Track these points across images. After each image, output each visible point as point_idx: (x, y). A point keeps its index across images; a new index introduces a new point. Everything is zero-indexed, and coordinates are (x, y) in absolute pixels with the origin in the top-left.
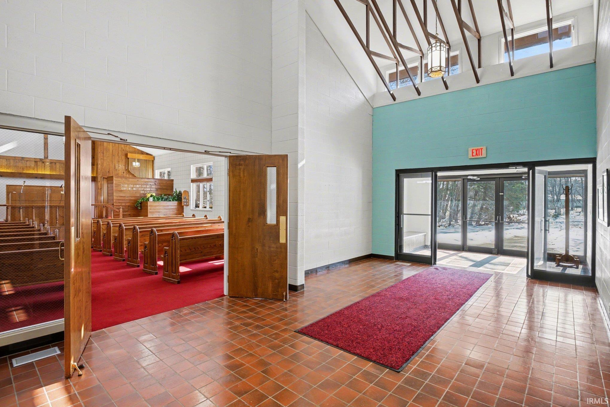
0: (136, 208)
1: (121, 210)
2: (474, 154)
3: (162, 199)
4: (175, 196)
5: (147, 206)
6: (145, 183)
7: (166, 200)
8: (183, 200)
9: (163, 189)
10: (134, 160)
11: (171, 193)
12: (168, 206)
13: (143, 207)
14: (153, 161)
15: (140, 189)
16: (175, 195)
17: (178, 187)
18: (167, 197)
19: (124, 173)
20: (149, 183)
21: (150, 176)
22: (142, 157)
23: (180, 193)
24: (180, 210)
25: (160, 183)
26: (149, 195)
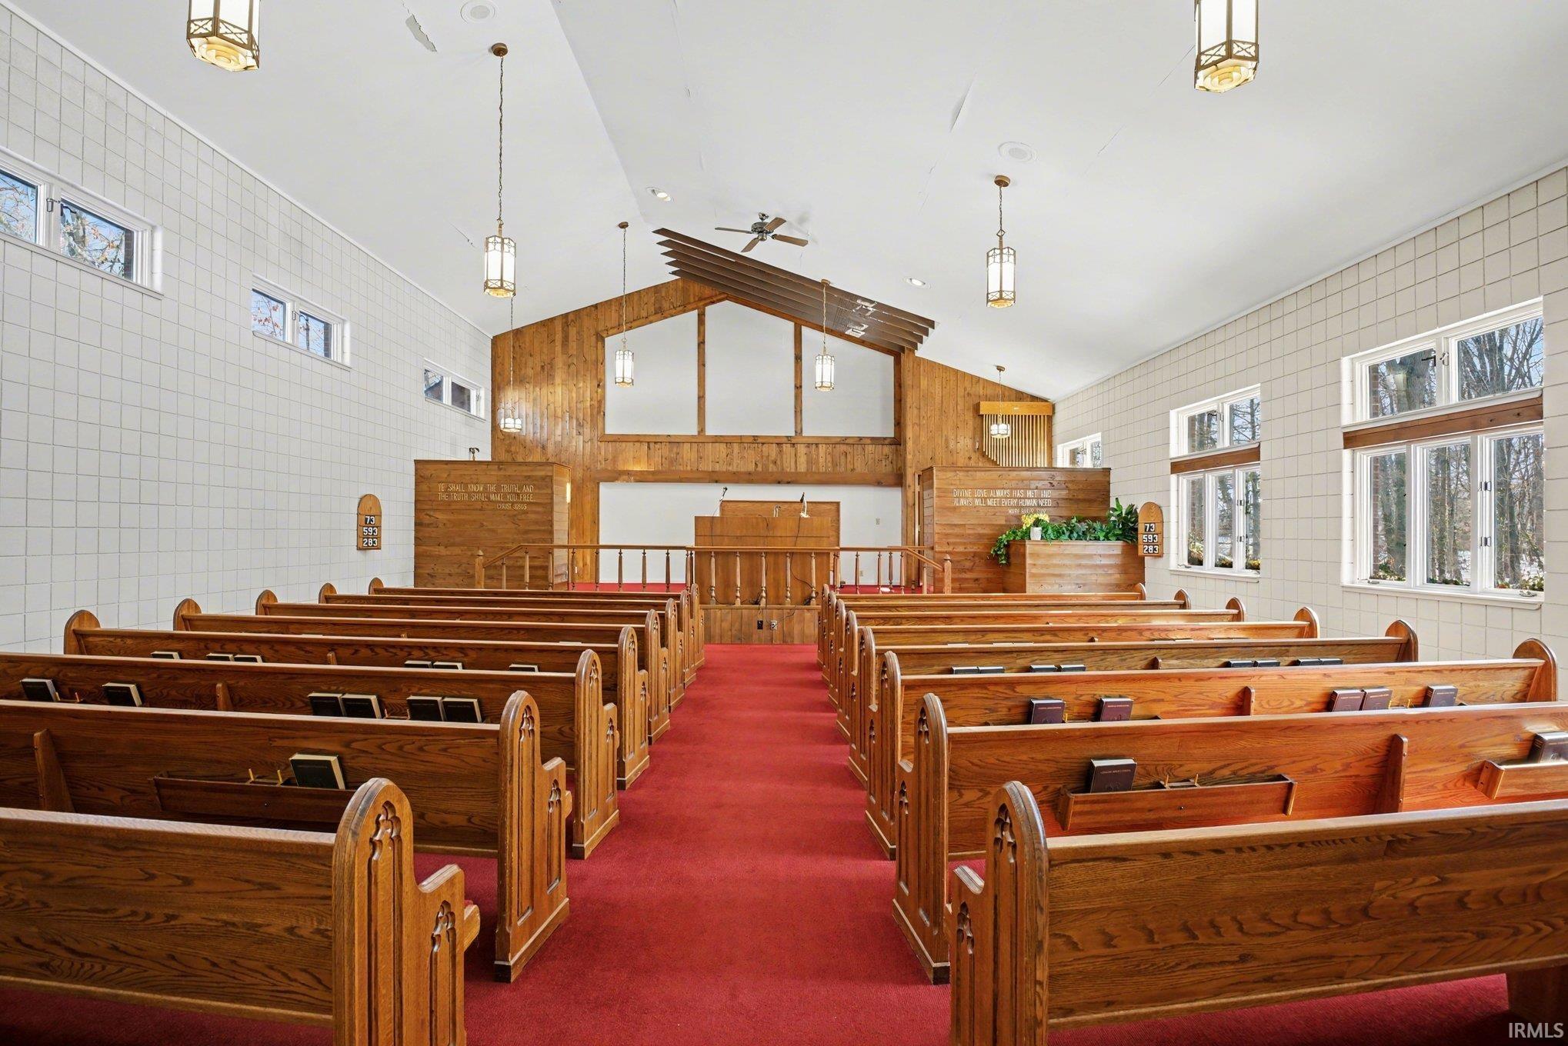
0: (995, 558)
1: (948, 565)
3: (1071, 532)
4: (1114, 521)
5: (1024, 556)
6: (1021, 485)
7: (1083, 536)
8: (1142, 537)
9: (1077, 501)
10: (994, 419)
11: (1102, 514)
12: (1090, 556)
13: (1012, 559)
14: (1050, 418)
15: (1006, 502)
16: (1113, 518)
17: (1124, 495)
18: (1088, 525)
19: (969, 457)
20: (1034, 484)
21: (1042, 461)
22: (1017, 409)
23: (1132, 511)
24: (1133, 571)
25: (1065, 482)
26: (1028, 521)
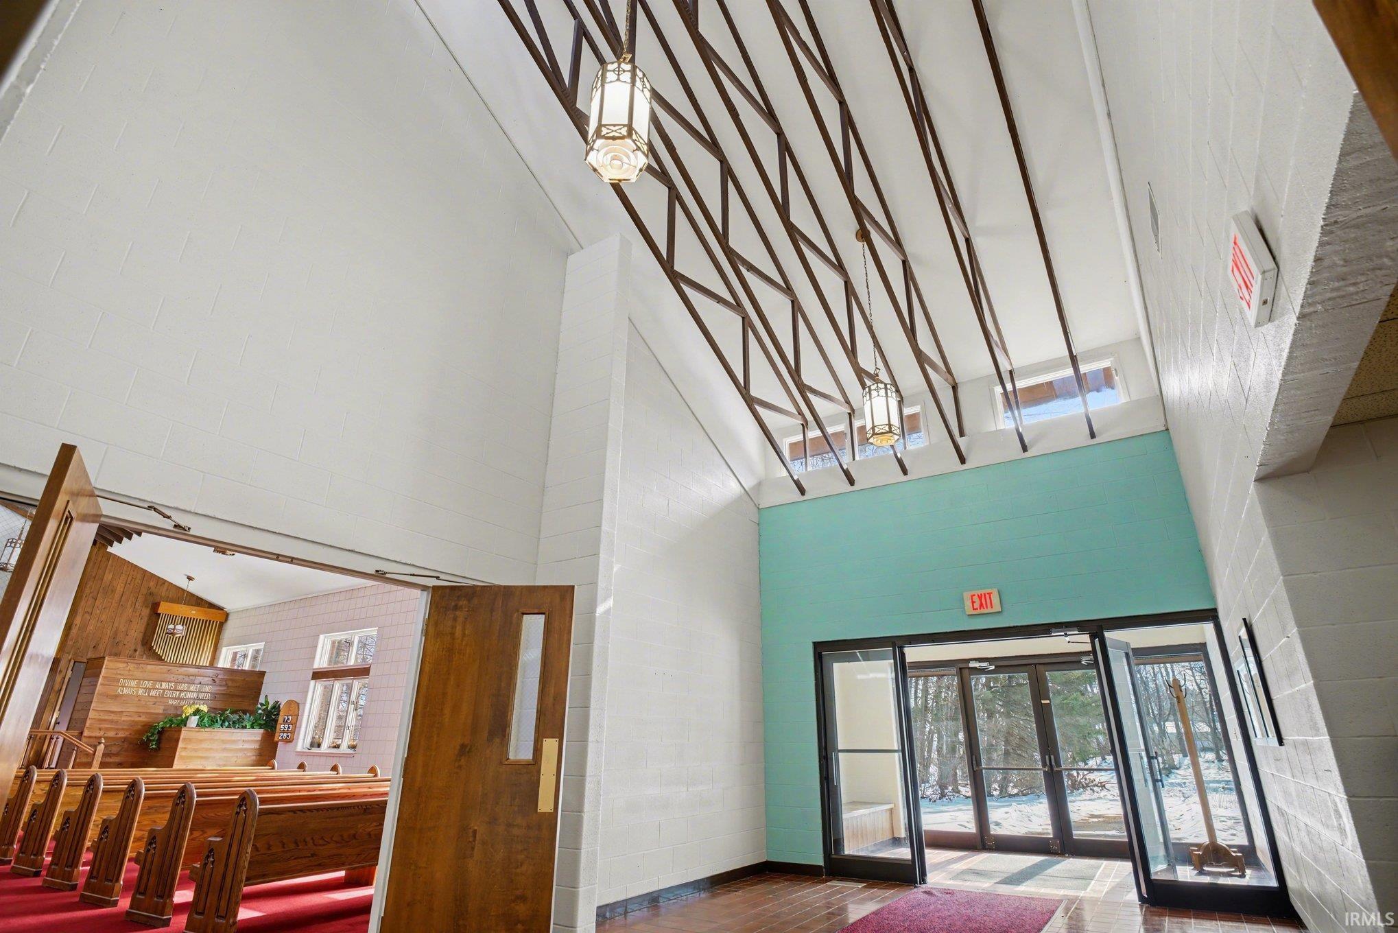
0: (144, 746)
1: (101, 748)
2: (977, 605)
3: (224, 721)
4: (260, 714)
5: (177, 741)
6: (187, 679)
7: (233, 724)
8: (281, 726)
9: (233, 696)
10: (173, 619)
11: (251, 708)
12: (234, 742)
13: (162, 745)
14: (222, 625)
15: (169, 694)
16: (260, 711)
17: (272, 693)
18: (240, 716)
19: (135, 650)
20: (201, 679)
21: (205, 660)
22: (193, 612)
23: (276, 707)
24: (267, 753)
25: (226, 680)
26: (190, 711)
